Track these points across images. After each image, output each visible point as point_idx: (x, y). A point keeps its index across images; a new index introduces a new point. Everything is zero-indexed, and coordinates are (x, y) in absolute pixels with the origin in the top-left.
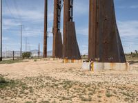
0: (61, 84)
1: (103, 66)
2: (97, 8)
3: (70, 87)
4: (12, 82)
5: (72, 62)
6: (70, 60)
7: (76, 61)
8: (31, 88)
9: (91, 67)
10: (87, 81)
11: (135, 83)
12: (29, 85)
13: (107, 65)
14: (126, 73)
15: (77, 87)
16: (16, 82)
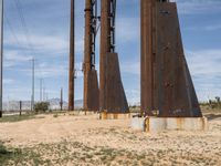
0: (97, 154)
1: (166, 124)
2: (153, 30)
3: (113, 158)
4: (18, 152)
5: (115, 118)
6: (112, 115)
7: (121, 116)
8: (48, 161)
9: (145, 126)
10: (140, 148)
11: (217, 151)
12: (45, 158)
13: (172, 122)
14: (203, 135)
15: (124, 159)
16: (23, 152)
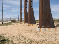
1: (45, 30)
5: (32, 25)
9: (40, 30)
12: (15, 42)
13: (47, 29)
15: (34, 43)
